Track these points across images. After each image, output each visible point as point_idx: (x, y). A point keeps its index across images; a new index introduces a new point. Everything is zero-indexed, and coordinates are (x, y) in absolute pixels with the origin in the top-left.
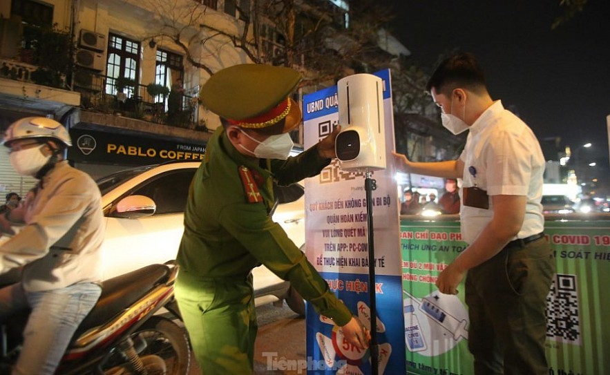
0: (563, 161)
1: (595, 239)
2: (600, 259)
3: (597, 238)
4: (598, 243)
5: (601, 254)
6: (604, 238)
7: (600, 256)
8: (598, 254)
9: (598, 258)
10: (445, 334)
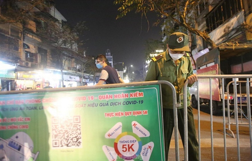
0: (125, 71)
1: (88, 98)
2: (90, 106)
3: (89, 97)
4: (89, 99)
5: (90, 104)
6: (91, 97)
7: (90, 105)
8: (89, 105)
9: (89, 106)
10: (21, 157)
